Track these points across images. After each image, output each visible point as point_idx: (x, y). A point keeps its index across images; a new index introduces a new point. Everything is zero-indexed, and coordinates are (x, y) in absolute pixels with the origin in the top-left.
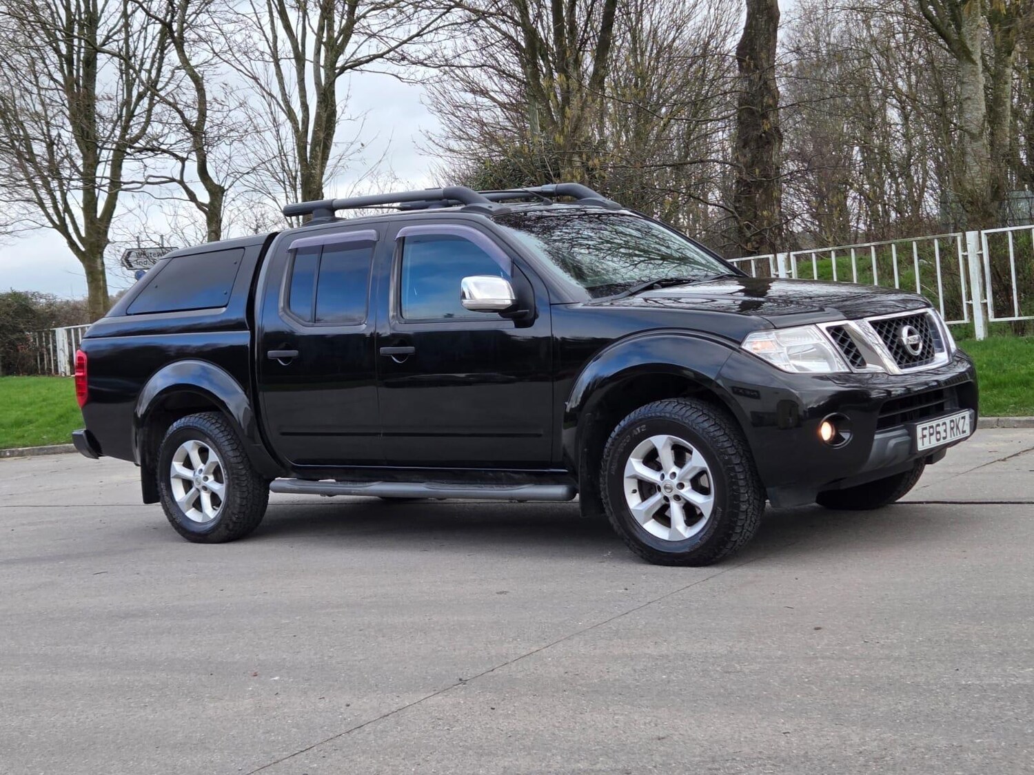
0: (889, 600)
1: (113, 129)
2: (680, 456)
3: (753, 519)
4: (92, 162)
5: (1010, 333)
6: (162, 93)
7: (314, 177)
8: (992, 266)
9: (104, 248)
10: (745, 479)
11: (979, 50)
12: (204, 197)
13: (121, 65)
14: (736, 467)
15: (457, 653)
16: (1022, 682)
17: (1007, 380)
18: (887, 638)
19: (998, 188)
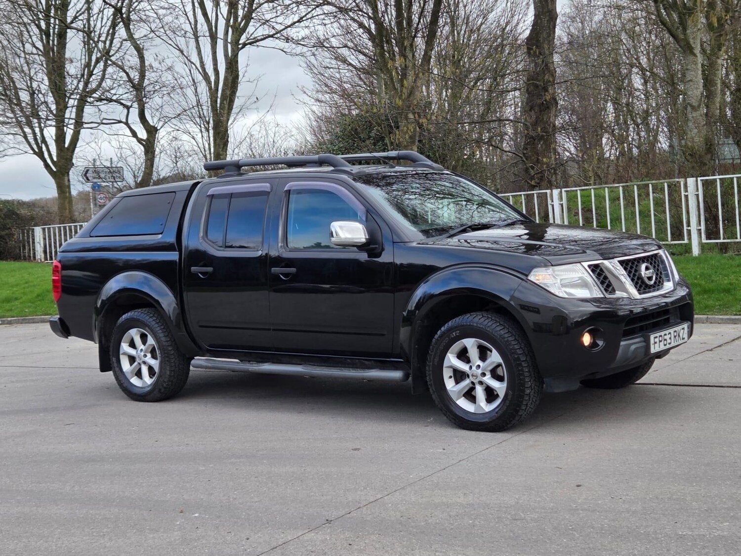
0: (629, 464)
1: (78, 84)
2: (483, 354)
3: (534, 400)
4: (62, 106)
5: (717, 250)
6: (113, 58)
7: (221, 122)
8: (705, 202)
9: (70, 169)
10: (529, 371)
11: (699, 46)
12: (143, 134)
13: (84, 37)
14: (523, 363)
15: (325, 498)
16: (722, 534)
17: (714, 288)
18: (627, 495)
19: (711, 145)
